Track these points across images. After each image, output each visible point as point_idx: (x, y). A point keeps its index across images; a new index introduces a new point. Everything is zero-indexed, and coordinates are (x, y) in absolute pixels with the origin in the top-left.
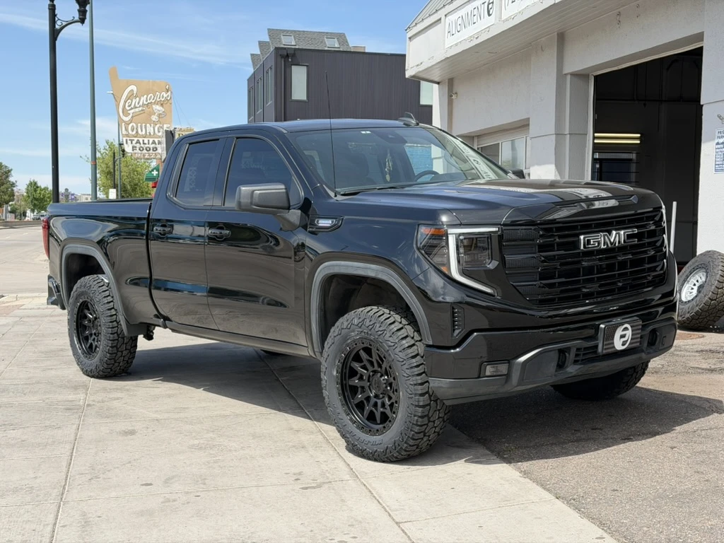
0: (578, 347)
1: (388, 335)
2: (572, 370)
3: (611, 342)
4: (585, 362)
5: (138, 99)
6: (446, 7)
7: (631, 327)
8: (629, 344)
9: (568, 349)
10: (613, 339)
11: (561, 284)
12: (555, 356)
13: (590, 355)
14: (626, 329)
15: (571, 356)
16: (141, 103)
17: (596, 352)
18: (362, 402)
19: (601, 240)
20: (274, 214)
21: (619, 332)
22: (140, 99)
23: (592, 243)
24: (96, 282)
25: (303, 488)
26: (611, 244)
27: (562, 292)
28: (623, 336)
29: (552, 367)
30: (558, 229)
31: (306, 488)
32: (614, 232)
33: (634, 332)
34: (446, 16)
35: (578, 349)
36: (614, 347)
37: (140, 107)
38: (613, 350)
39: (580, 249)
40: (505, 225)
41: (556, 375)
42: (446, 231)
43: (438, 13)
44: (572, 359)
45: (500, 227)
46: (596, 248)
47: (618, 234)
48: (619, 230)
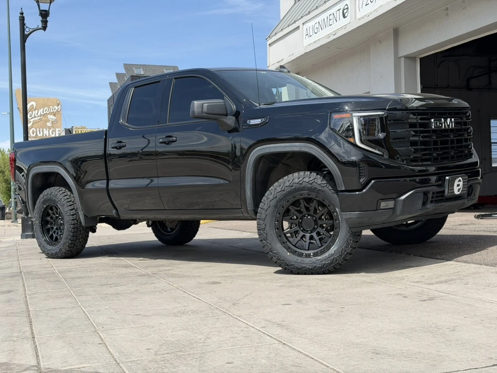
0: (434, 191)
3: (452, 188)
4: (436, 202)
6: (303, 18)
7: (463, 179)
8: (462, 191)
9: (428, 192)
10: (453, 186)
11: (422, 150)
12: (421, 195)
13: (440, 197)
14: (460, 181)
15: (430, 195)
17: (443, 196)
21: (456, 183)
23: (438, 124)
26: (448, 126)
28: (458, 185)
29: (420, 203)
33: (465, 183)
34: (303, 24)
35: (433, 193)
36: (454, 192)
38: (453, 194)
39: (431, 128)
40: (389, 110)
41: (422, 210)
42: (351, 114)
43: (297, 23)
44: (430, 199)
45: (386, 111)
46: (440, 128)
47: (451, 120)
48: (451, 118)
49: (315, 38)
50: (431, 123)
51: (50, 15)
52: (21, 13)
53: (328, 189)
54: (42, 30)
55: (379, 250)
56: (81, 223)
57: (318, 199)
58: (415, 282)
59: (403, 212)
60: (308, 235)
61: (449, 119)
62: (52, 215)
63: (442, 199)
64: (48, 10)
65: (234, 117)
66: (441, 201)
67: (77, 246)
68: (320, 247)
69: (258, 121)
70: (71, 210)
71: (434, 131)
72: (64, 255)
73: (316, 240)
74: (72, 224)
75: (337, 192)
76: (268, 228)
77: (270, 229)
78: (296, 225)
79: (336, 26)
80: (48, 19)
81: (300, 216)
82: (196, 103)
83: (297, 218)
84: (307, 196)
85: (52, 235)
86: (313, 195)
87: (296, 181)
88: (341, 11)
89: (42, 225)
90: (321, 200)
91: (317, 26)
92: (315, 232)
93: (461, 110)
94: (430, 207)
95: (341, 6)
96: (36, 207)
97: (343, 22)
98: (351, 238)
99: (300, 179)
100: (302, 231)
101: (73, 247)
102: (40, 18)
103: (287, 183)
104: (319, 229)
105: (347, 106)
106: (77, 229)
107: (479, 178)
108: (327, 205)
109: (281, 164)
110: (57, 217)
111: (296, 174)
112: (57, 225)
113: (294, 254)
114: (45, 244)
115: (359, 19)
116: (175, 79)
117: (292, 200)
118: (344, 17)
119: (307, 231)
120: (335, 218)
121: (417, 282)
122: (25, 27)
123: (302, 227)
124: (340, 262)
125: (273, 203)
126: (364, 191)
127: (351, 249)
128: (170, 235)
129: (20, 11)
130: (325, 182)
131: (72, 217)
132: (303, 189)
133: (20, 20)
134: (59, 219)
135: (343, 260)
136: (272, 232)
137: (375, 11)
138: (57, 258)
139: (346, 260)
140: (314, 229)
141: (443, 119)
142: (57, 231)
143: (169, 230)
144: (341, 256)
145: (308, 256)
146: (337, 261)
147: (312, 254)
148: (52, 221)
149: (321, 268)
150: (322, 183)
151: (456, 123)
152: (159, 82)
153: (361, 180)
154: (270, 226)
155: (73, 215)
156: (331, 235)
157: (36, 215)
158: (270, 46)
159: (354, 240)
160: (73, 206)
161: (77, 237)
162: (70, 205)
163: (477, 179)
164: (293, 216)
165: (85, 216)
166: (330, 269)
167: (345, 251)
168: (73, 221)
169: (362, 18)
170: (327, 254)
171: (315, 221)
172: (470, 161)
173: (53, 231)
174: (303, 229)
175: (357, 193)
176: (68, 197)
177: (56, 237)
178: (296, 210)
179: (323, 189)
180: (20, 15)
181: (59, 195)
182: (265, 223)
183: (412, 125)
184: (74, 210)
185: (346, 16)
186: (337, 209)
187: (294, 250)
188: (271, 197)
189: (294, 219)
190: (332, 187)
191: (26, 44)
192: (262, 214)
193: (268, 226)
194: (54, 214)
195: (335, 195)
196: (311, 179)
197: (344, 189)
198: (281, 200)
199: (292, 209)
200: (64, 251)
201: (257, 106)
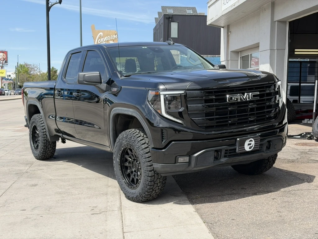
0: (226, 149)
1: (137, 142)
2: (223, 160)
4: (230, 156)
5: (103, 38)
7: (254, 140)
8: (254, 148)
9: (221, 150)
10: (244, 146)
11: (217, 119)
12: (213, 154)
13: (232, 153)
14: (251, 141)
16: (105, 40)
17: (235, 152)
18: (129, 173)
19: (238, 97)
20: (95, 85)
21: (247, 142)
23: (233, 99)
24: (38, 117)
25: (92, 214)
26: (244, 99)
27: (217, 122)
28: (249, 144)
29: (212, 159)
30: (215, 92)
31: (93, 214)
32: (246, 94)
33: (256, 142)
35: (226, 150)
36: (245, 150)
37: (104, 42)
38: (244, 151)
39: (227, 102)
40: (188, 90)
41: (214, 163)
42: (160, 93)
44: (223, 155)
45: (185, 91)
46: (236, 102)
47: (248, 94)
49: (227, 6)
50: (226, 98)
54: (59, 4)
59: (196, 165)
66: (233, 156)
69: (116, 90)
71: (229, 104)
122: (49, 2)
126: (165, 149)
158: (209, 8)
191: (49, 12)
197: (153, 146)
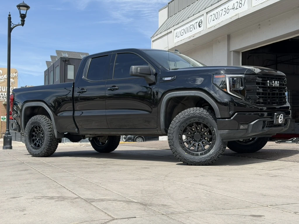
0: (268, 121)
3: (278, 120)
4: (269, 127)
6: (175, 27)
7: (283, 115)
8: (282, 122)
9: (265, 121)
11: (262, 97)
12: (262, 122)
14: (282, 116)
15: (266, 123)
20: (145, 77)
21: (280, 117)
22: (3, 77)
23: (271, 84)
26: (276, 85)
27: (263, 100)
28: (281, 118)
29: (261, 127)
33: (284, 117)
36: (278, 122)
37: (3, 79)
38: (278, 123)
40: (245, 74)
41: (262, 131)
42: (225, 76)
43: (170, 29)
44: (266, 125)
46: (272, 86)
47: (277, 82)
48: (277, 81)
49: (181, 38)
51: (26, 17)
52: (9, 15)
53: (210, 118)
54: (21, 26)
55: (231, 156)
56: (54, 136)
57: (203, 123)
58: (260, 170)
59: (252, 132)
60: (197, 143)
61: (276, 81)
62: (36, 131)
63: (272, 126)
64: (25, 14)
65: (155, 76)
66: (271, 126)
67: (51, 150)
68: (204, 150)
69: (169, 78)
70: (49, 128)
71: (269, 87)
72: (43, 155)
73: (201, 146)
74: (49, 137)
75: (215, 119)
76: (174, 138)
77: (176, 139)
78: (190, 138)
79: (194, 32)
80: (25, 19)
81: (192, 132)
82: (133, 67)
83: (191, 133)
84: (197, 121)
85: (36, 143)
86: (201, 121)
87: (192, 112)
88: (198, 23)
89: (30, 137)
90: (205, 123)
91: (183, 31)
92: (201, 142)
93: (282, 77)
94: (266, 129)
95: (198, 20)
96: (26, 127)
97: (198, 30)
98: (222, 145)
99: (194, 111)
100: (194, 141)
101: (49, 150)
102: (21, 19)
103: (187, 113)
104: (203, 140)
105: (222, 71)
106: (52, 140)
107: (290, 115)
108: (209, 126)
109: (180, 103)
110: (39, 133)
111: (192, 109)
112: (39, 137)
113: (189, 154)
114: (31, 148)
115: (209, 28)
116: (117, 54)
117: (188, 123)
118: (200, 27)
119: (197, 141)
120: (213, 134)
121: (262, 169)
122: (11, 23)
123: (193, 138)
124: (215, 159)
125: (178, 124)
126: (232, 118)
127: (222, 151)
128: (102, 147)
129: (9, 14)
130: (208, 113)
131: (49, 132)
132: (196, 117)
133: (8, 19)
134: (41, 134)
135: (217, 158)
136: (177, 141)
137: (218, 24)
138: (39, 157)
139: (219, 158)
140: (201, 140)
141: (273, 81)
142: (39, 141)
143: (101, 143)
144: (216, 155)
145: (197, 155)
146: (214, 158)
147: (199, 154)
148: (36, 135)
149: (205, 162)
150: (207, 113)
151: (280, 84)
152: (108, 55)
153: (230, 112)
154: (176, 137)
155: (50, 131)
156: (210, 144)
157: (27, 131)
158: (153, 42)
159: (224, 146)
160: (50, 126)
161: (52, 145)
162: (49, 126)
163: (289, 116)
164: (189, 133)
165: (58, 132)
166: (209, 163)
167: (219, 152)
168: (50, 135)
169: (211, 28)
170: (208, 154)
171: (201, 135)
172: (285, 106)
173: (37, 141)
174: (194, 140)
175: (227, 119)
176: (47, 121)
177: (39, 145)
178: (191, 129)
179: (207, 117)
180: (8, 16)
181: (42, 120)
182: (173, 136)
183: (258, 83)
184: (51, 129)
185: (201, 26)
186: (214, 129)
187: (189, 151)
188: (177, 121)
189: (189, 134)
190: (212, 116)
191: (11, 33)
192: (171, 130)
193: (174, 137)
194: (37, 131)
195: (214, 121)
196: (200, 111)
197: (220, 117)
198: (182, 123)
199: (188, 128)
200: (43, 152)
201: (168, 70)
